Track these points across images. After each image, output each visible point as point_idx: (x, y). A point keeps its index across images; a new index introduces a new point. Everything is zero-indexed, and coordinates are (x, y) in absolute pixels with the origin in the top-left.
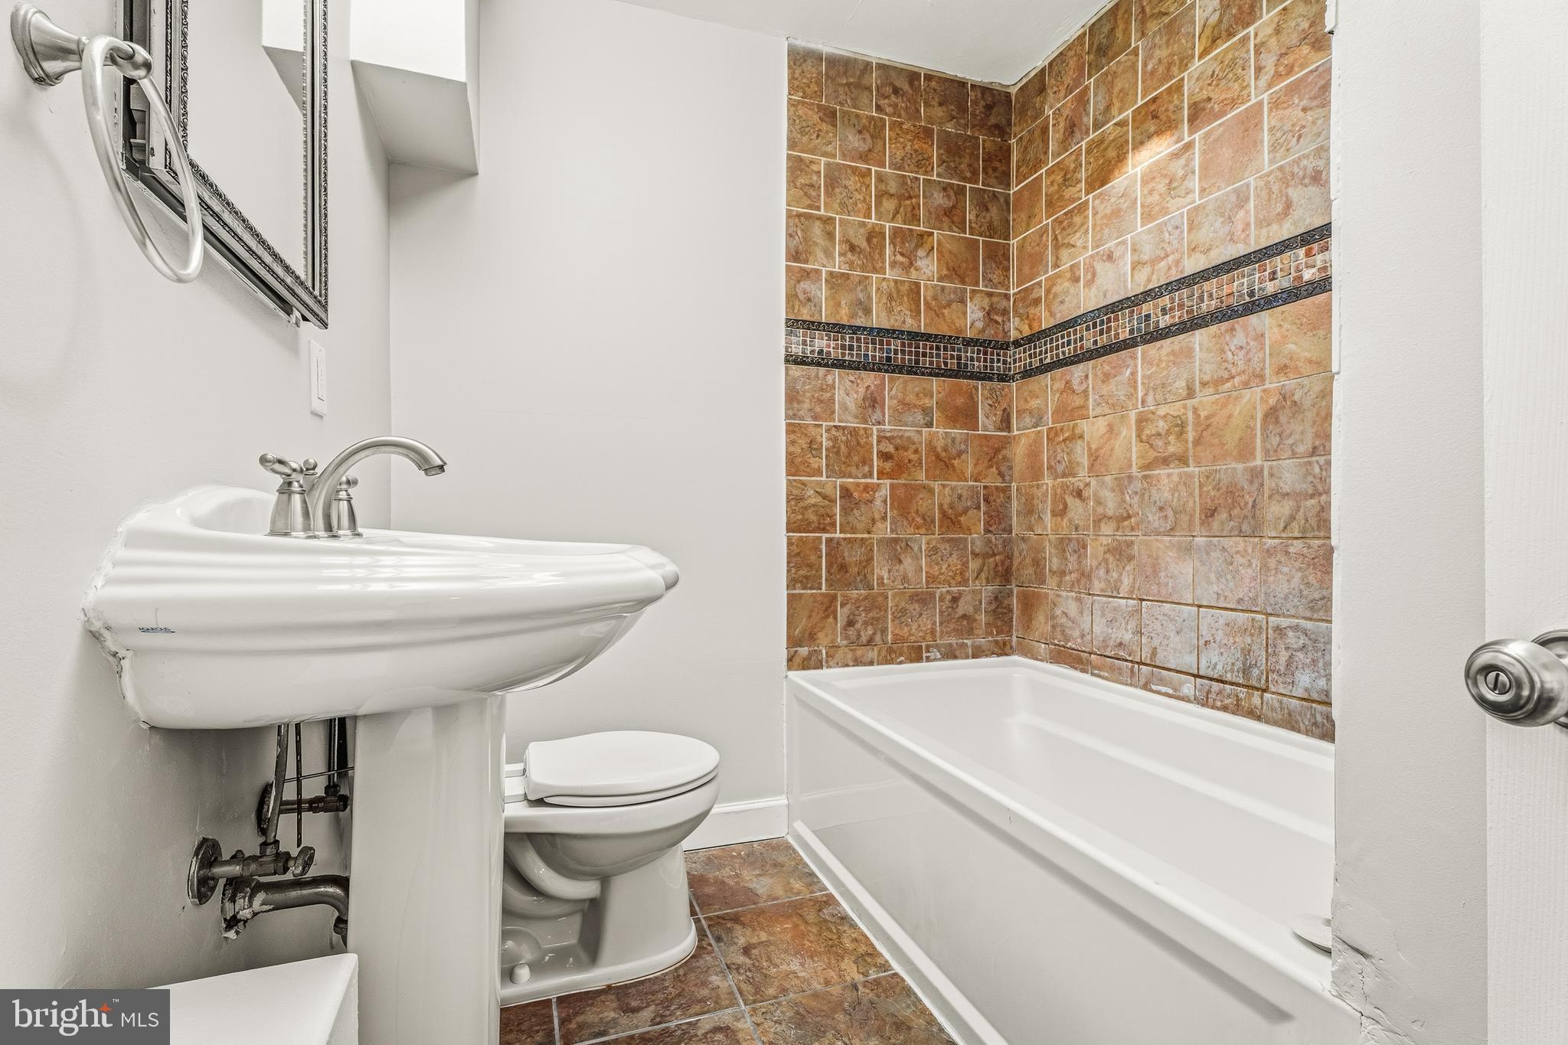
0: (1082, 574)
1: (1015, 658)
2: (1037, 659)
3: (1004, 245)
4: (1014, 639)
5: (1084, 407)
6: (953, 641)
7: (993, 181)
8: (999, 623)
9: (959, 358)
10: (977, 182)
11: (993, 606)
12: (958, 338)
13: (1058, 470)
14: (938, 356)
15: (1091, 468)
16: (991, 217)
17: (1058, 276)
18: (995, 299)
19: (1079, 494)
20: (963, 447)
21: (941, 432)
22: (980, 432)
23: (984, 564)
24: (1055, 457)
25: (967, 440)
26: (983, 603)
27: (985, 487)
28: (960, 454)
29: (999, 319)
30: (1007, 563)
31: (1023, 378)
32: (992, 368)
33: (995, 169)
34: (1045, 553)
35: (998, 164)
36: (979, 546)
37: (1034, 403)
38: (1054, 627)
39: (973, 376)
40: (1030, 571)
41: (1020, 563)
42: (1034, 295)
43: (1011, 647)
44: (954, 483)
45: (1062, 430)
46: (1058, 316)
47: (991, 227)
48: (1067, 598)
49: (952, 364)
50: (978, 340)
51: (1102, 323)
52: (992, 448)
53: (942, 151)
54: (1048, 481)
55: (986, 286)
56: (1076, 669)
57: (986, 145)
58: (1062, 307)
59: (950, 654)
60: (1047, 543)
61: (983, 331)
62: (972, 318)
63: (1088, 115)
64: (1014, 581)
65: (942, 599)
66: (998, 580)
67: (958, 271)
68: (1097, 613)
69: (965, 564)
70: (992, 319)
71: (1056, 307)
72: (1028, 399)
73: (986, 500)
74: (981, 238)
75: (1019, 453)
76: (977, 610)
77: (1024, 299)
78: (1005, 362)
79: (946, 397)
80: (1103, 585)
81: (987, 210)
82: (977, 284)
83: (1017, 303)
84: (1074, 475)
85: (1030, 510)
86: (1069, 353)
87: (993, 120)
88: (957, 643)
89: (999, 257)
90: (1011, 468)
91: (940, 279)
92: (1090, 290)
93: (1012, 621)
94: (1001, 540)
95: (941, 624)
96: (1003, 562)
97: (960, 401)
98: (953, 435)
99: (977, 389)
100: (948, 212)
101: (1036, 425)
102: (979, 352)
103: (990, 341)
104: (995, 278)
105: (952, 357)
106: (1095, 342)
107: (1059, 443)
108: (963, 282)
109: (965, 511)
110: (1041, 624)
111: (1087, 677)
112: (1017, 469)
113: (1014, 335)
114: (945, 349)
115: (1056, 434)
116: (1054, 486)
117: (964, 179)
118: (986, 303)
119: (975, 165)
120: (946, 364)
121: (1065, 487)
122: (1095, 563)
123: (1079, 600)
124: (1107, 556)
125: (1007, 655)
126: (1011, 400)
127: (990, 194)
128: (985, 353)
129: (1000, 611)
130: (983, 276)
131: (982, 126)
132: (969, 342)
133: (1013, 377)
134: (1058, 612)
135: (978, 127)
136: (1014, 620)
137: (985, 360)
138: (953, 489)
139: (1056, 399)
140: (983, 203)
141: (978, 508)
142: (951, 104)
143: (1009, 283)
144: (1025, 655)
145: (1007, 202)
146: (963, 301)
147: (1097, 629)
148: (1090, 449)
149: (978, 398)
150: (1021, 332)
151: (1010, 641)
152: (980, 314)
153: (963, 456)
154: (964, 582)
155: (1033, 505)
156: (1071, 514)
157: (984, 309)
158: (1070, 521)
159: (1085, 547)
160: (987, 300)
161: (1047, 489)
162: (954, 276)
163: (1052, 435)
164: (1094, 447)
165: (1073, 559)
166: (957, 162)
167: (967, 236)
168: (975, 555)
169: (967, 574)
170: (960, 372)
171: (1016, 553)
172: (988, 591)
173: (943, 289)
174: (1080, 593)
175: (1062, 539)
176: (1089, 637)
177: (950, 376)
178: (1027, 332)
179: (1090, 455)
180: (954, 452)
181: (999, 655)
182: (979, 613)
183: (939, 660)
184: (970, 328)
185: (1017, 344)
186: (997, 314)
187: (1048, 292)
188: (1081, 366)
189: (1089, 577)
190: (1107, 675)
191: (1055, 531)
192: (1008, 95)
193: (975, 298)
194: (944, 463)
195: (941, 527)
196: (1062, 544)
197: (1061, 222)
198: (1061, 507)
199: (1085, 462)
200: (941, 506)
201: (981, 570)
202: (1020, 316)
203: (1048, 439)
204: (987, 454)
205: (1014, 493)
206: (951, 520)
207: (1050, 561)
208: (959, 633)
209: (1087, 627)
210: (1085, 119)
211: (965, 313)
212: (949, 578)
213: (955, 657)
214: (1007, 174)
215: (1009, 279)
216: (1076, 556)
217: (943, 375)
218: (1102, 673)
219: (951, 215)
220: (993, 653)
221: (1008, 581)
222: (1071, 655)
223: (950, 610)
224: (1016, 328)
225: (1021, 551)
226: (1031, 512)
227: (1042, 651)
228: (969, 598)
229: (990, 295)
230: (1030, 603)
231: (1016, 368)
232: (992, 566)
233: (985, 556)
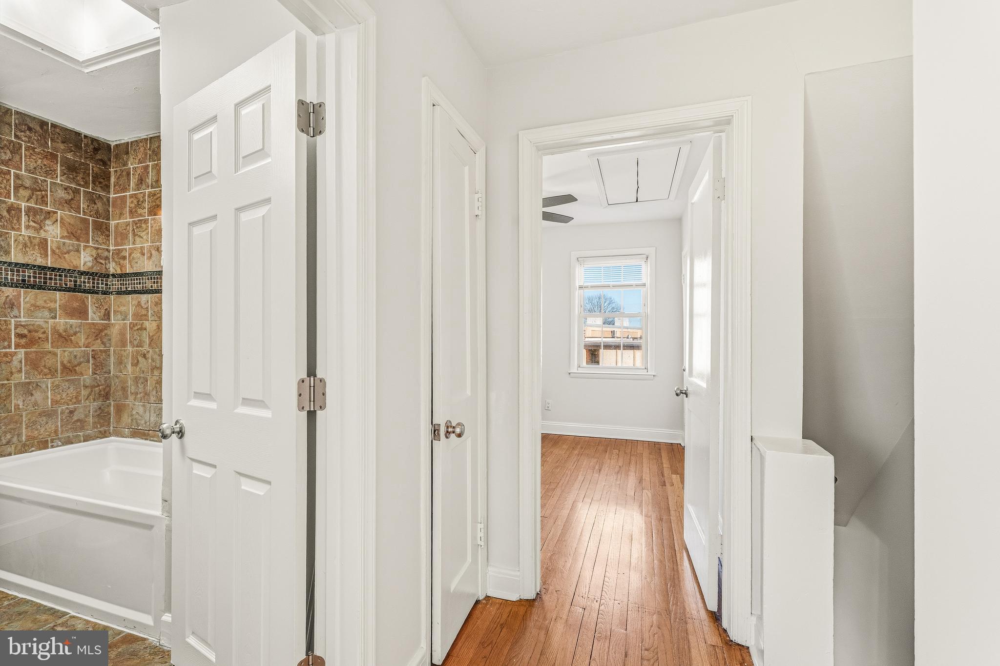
0: (146, 394)
1: (112, 438)
2: (123, 437)
3: (106, 224)
4: (112, 428)
5: (146, 315)
6: (71, 434)
7: (99, 189)
8: (102, 421)
9: (75, 281)
10: (88, 188)
11: (98, 412)
12: (75, 271)
13: (135, 343)
14: (61, 280)
15: (150, 344)
16: (98, 208)
17: (135, 249)
18: (100, 251)
19: (144, 356)
20: (78, 330)
21: (62, 322)
22: (90, 321)
23: (92, 391)
24: (133, 337)
25: (81, 326)
26: (91, 412)
27: (93, 350)
28: (75, 334)
29: (103, 262)
30: (108, 389)
31: (117, 294)
32: (98, 287)
33: (100, 183)
34: (128, 384)
35: (102, 180)
36: (88, 382)
37: (123, 309)
38: (132, 420)
39: (85, 291)
40: (120, 393)
41: (115, 389)
42: (123, 254)
43: (110, 433)
44: (71, 349)
45: (136, 324)
46: (135, 268)
47: (97, 212)
48: (139, 405)
49: (70, 284)
50: (88, 272)
51: (154, 279)
52: (97, 329)
53: (64, 168)
54: (129, 348)
55: (94, 244)
56: (143, 439)
57: (94, 169)
58: (136, 265)
59: (69, 442)
60: (129, 379)
61: (92, 267)
62: (84, 260)
63: (149, 179)
64: (111, 398)
65: (62, 413)
66: (101, 398)
67: (76, 233)
68: (152, 411)
69: (79, 393)
70: (98, 262)
71: (135, 265)
72: (120, 306)
73: (93, 357)
74: (91, 218)
75: (114, 332)
76: (87, 416)
77: (118, 254)
78: (106, 285)
79: (66, 303)
80: (154, 399)
81: (95, 203)
82: (88, 242)
83: (114, 255)
84: (142, 347)
85: (120, 362)
86: (140, 288)
87: (98, 157)
88: (73, 435)
89: (102, 229)
90: (110, 340)
91: (62, 237)
92: (149, 261)
93: (110, 419)
94: (103, 378)
95: (62, 426)
96: (104, 389)
97: (76, 304)
98: (71, 323)
99: (87, 298)
100: (68, 202)
101: (124, 320)
102: (89, 279)
103: (97, 274)
104: (100, 240)
105: (71, 281)
106: (152, 286)
107: (135, 331)
108: (78, 240)
109: (79, 364)
110: (126, 419)
111: (148, 442)
112: (113, 341)
113: (112, 271)
114: (66, 276)
115: (134, 326)
116: (133, 351)
117: (80, 185)
118: (94, 252)
119: (87, 179)
120: (66, 285)
121: (138, 352)
122: (151, 388)
123: (144, 406)
124: (157, 385)
125: (107, 437)
126: (110, 305)
127: (97, 196)
128: (94, 279)
129: (102, 416)
130: (92, 238)
131: (92, 159)
132: (82, 273)
133: (112, 293)
134: (134, 412)
135: (89, 159)
136: (112, 418)
137: (93, 283)
138: (70, 353)
139: (134, 309)
140: (92, 199)
141: (88, 361)
142: (70, 143)
143: (109, 243)
144: (118, 436)
145: (108, 201)
146: (78, 251)
147: (152, 419)
148: (149, 335)
149: (88, 303)
150: (116, 271)
151: (110, 430)
152: (91, 259)
153: (79, 334)
154: (79, 402)
155: (122, 360)
156: (140, 365)
157: (93, 256)
158: (140, 368)
159: (147, 381)
160: (95, 251)
161: (129, 352)
162: (72, 237)
163: (132, 326)
164: (151, 334)
165: (141, 386)
166: (74, 176)
167: (81, 216)
168: (86, 387)
169: (80, 398)
170: (76, 289)
171: (113, 384)
172: (94, 405)
173: (64, 244)
174: (145, 403)
175: (136, 377)
176: (148, 423)
177: (69, 291)
178: (119, 272)
179: (149, 338)
180: (72, 332)
181: (101, 438)
182: (88, 417)
183: (60, 446)
184: (83, 265)
185: (114, 276)
186: (101, 259)
187: (130, 255)
188: (146, 295)
189: (149, 395)
190: (156, 439)
191: (133, 373)
192: (109, 146)
193: (87, 250)
194: (64, 338)
195: (62, 373)
196: (136, 380)
197: (136, 224)
198: (136, 361)
199: (147, 341)
200: (62, 363)
201: (90, 394)
202: (116, 262)
203: (130, 328)
204: (94, 333)
205: (112, 352)
206: (69, 369)
207: (130, 388)
208: (75, 430)
209: (147, 418)
210: (147, 180)
211: (80, 258)
212: (67, 401)
213: (72, 443)
214: (108, 187)
215: (109, 241)
216: (143, 385)
217: (64, 291)
218: (154, 439)
219: (70, 203)
220: (98, 438)
221: (108, 399)
222: (140, 433)
223: (68, 418)
224: (113, 268)
225: (115, 384)
226: (121, 363)
227: (126, 432)
228: (81, 410)
229: (97, 249)
230: (120, 409)
231: (114, 288)
232: (98, 392)
233: (93, 387)
